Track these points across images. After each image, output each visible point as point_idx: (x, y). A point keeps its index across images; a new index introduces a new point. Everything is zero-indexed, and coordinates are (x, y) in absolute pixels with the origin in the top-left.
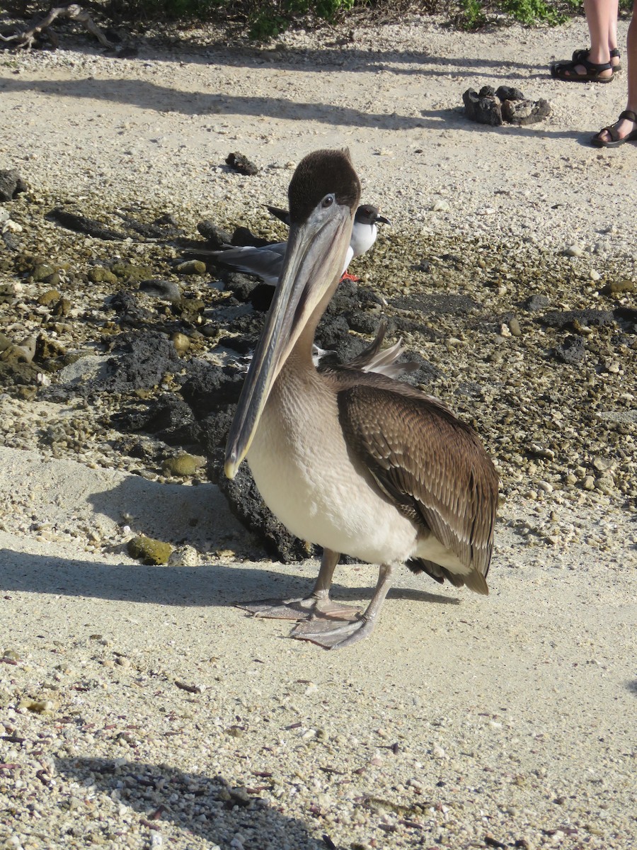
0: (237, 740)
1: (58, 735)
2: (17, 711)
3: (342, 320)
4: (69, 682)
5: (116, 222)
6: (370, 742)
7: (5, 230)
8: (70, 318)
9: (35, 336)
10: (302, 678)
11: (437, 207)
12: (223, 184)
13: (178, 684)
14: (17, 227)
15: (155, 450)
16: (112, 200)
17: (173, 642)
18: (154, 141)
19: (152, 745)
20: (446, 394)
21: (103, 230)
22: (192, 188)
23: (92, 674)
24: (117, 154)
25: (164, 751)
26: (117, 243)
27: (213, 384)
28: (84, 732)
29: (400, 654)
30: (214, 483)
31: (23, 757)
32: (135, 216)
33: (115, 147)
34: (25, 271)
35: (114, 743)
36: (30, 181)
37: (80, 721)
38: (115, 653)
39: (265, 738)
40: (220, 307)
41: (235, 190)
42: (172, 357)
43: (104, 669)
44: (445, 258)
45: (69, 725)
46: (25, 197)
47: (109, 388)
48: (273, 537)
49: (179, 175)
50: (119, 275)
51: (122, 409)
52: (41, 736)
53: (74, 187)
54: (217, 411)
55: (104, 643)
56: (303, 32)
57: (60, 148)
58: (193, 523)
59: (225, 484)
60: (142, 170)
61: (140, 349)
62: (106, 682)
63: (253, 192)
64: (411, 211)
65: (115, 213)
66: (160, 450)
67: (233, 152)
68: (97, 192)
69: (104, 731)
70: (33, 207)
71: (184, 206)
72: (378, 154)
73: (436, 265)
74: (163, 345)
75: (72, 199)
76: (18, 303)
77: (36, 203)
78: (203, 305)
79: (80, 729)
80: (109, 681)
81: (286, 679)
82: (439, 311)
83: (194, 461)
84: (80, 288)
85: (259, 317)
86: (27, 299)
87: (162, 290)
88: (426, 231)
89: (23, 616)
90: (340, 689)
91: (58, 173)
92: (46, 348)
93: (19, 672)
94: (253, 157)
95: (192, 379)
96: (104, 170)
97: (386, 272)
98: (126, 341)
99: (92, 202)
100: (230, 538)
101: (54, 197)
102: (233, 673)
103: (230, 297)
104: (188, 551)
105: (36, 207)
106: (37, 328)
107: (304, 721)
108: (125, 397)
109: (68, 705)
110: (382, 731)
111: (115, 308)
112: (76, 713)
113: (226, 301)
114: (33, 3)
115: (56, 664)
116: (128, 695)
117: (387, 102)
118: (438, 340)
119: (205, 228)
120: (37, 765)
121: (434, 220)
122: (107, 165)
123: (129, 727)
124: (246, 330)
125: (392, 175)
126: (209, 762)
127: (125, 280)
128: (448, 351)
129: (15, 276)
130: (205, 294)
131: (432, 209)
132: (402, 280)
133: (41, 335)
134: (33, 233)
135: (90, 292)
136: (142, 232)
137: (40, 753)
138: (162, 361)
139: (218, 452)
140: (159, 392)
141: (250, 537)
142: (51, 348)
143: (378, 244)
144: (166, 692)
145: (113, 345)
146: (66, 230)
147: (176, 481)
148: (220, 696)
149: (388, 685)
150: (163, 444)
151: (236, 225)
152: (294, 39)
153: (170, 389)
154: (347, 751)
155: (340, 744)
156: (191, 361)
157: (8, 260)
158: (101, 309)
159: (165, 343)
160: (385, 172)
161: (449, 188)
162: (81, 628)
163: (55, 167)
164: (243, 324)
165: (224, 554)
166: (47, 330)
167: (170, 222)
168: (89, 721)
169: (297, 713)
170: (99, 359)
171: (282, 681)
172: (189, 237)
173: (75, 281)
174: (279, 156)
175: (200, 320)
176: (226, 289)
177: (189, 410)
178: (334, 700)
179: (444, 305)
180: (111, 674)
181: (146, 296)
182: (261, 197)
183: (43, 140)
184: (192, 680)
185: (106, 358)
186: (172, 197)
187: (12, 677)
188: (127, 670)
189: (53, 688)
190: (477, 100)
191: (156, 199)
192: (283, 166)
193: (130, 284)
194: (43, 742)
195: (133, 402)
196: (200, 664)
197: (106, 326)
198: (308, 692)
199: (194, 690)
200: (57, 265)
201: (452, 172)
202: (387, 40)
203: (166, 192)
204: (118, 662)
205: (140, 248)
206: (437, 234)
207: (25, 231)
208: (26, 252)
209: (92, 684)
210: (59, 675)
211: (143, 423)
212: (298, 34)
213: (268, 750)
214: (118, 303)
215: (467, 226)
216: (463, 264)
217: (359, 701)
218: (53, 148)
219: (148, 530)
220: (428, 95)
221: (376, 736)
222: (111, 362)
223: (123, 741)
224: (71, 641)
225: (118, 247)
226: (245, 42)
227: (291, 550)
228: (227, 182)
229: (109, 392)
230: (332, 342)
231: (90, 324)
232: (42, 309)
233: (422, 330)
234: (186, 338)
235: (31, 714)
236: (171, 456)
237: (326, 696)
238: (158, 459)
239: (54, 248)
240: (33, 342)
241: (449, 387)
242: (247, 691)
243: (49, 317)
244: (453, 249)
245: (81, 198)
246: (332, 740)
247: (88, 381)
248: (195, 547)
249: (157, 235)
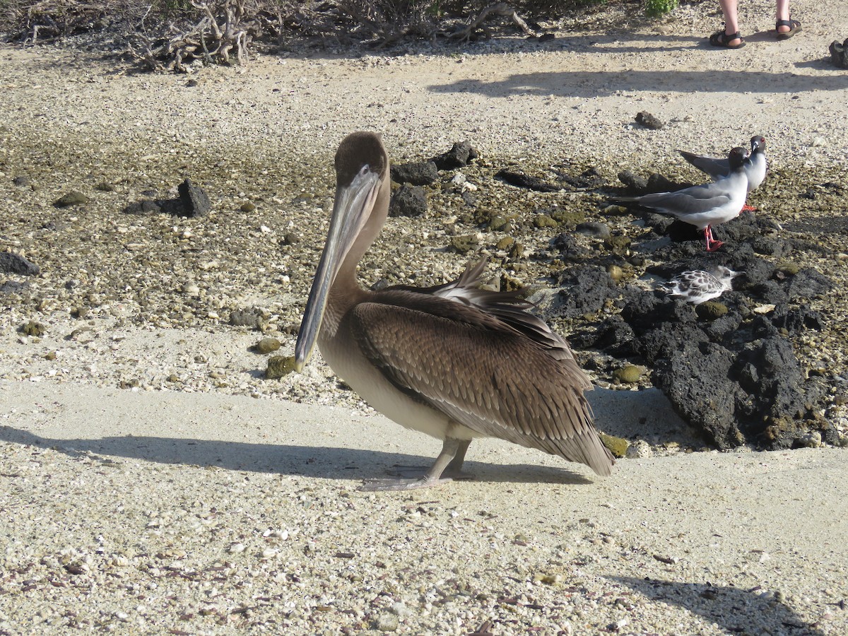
0: (711, 602)
1: (569, 602)
2: (534, 584)
3: (748, 246)
4: (569, 558)
5: (551, 177)
6: (819, 600)
7: (463, 190)
8: (523, 258)
9: (498, 275)
10: (755, 548)
11: (815, 144)
12: (634, 138)
13: (655, 557)
14: (472, 187)
15: (605, 363)
16: (546, 160)
17: (646, 523)
18: (575, 108)
19: (643, 608)
20: (841, 301)
21: (541, 184)
22: (609, 144)
23: (586, 551)
24: (546, 121)
25: (654, 613)
26: (553, 194)
27: (647, 307)
28: (589, 599)
29: (833, 525)
30: (658, 388)
31: (545, 622)
32: (566, 171)
33: (544, 115)
34: (483, 223)
35: (613, 608)
36: (479, 149)
37: (584, 590)
38: (601, 533)
39: (733, 599)
40: (643, 241)
41: (645, 143)
42: (610, 286)
43: (595, 547)
44: (827, 185)
45: (575, 594)
46: (476, 162)
47: (562, 315)
48: (709, 430)
49: (597, 134)
50: (558, 220)
51: (575, 331)
52: (555, 604)
53: (514, 151)
54: (653, 328)
55: (592, 526)
56: (689, 6)
57: (500, 120)
58: (643, 421)
59: (667, 389)
60: (568, 132)
61: (584, 281)
62: (598, 558)
63: (660, 143)
64: (793, 148)
65: (550, 170)
66: (609, 362)
67: (640, 111)
68: (533, 154)
69: (604, 598)
70: (484, 170)
71: (605, 159)
72: (761, 103)
73: (820, 192)
74: (602, 276)
75: (514, 161)
76: (481, 249)
77: (486, 167)
78: (629, 240)
79: (585, 597)
80: (600, 557)
81: (743, 550)
82: (826, 231)
83: (638, 370)
84: (528, 233)
85: (676, 247)
86: (487, 245)
87: (595, 230)
88: (809, 164)
89: (524, 506)
90: (788, 556)
91: (500, 140)
92: (508, 285)
93: (529, 552)
94: (657, 114)
95: (630, 303)
96: (537, 135)
97: (778, 202)
98: (571, 275)
99: (530, 162)
100: (674, 432)
101: (500, 161)
102: (698, 546)
103: (650, 232)
104: (642, 445)
105: (486, 170)
106: (498, 269)
107: (762, 584)
108: (576, 321)
109: (571, 578)
110: (828, 591)
111: (558, 247)
112: (580, 584)
113: (647, 236)
114: (467, 5)
115: (557, 544)
116: (618, 567)
117: (764, 58)
118: (829, 256)
119: (624, 177)
120: (557, 627)
121: (814, 154)
122: (539, 131)
123: (623, 594)
124: (668, 259)
125: (775, 119)
126: (691, 621)
127: (564, 224)
128: (839, 265)
129: (475, 227)
130: (629, 230)
131: (811, 145)
132: (792, 207)
133: (503, 275)
134: (485, 191)
135: (536, 236)
136: (573, 183)
137: (558, 617)
138: (602, 290)
139: (660, 363)
140: (602, 315)
141: (690, 431)
142: (512, 284)
143: (769, 178)
144: (647, 564)
145: (560, 278)
146: (511, 186)
147: (625, 387)
148: (691, 566)
149: (827, 551)
150: (610, 358)
151: (648, 172)
152: (682, 13)
153: (612, 313)
154: (802, 608)
155: (795, 602)
156: (626, 288)
157: (469, 215)
158: (547, 249)
159: (604, 275)
160: (768, 117)
161: (824, 126)
162: (571, 514)
163: (498, 136)
164: (664, 254)
165: (670, 445)
166: (507, 270)
167: (595, 173)
168: (591, 590)
169: (756, 578)
170: (551, 291)
171: (739, 551)
172: (612, 184)
173: (524, 228)
174: (678, 112)
175: (628, 253)
176: (646, 226)
177: (630, 329)
178: (784, 566)
179: (830, 226)
180: (600, 551)
181: (582, 236)
182: (667, 147)
183: (486, 114)
184: (666, 553)
185: (558, 290)
186: (594, 153)
187: (525, 556)
188: (612, 547)
189: (558, 564)
190: (842, 50)
191: (581, 155)
192: (682, 119)
193: (567, 227)
194: (559, 608)
195: (583, 325)
196: (671, 540)
197: (553, 263)
198: (762, 560)
199: (669, 561)
200: (508, 216)
201: (826, 113)
202: (759, 6)
203: (589, 149)
204: (605, 541)
205: (573, 196)
206: (818, 166)
207: (479, 190)
208: (482, 207)
209: (588, 559)
210: (561, 553)
211: (593, 341)
212: (684, 9)
213: (737, 609)
214: (560, 243)
215: (843, 158)
216: (843, 189)
217: (805, 566)
218: (494, 121)
219: (606, 428)
220: (799, 49)
221: (824, 595)
222: (562, 293)
223: (621, 606)
224: (565, 525)
225: (555, 197)
226: (641, 19)
227: (726, 440)
228: (637, 136)
229: (563, 317)
230: (741, 264)
231: (540, 262)
232: (500, 253)
233: (814, 248)
234: (619, 269)
235: (544, 586)
236: (618, 368)
237: (778, 563)
238: (608, 370)
239: (503, 202)
240: (498, 281)
241: (843, 295)
242: (713, 561)
243: (508, 259)
244: (832, 177)
245: (521, 160)
246: (788, 599)
247: (545, 309)
248: (646, 440)
249: (585, 185)
